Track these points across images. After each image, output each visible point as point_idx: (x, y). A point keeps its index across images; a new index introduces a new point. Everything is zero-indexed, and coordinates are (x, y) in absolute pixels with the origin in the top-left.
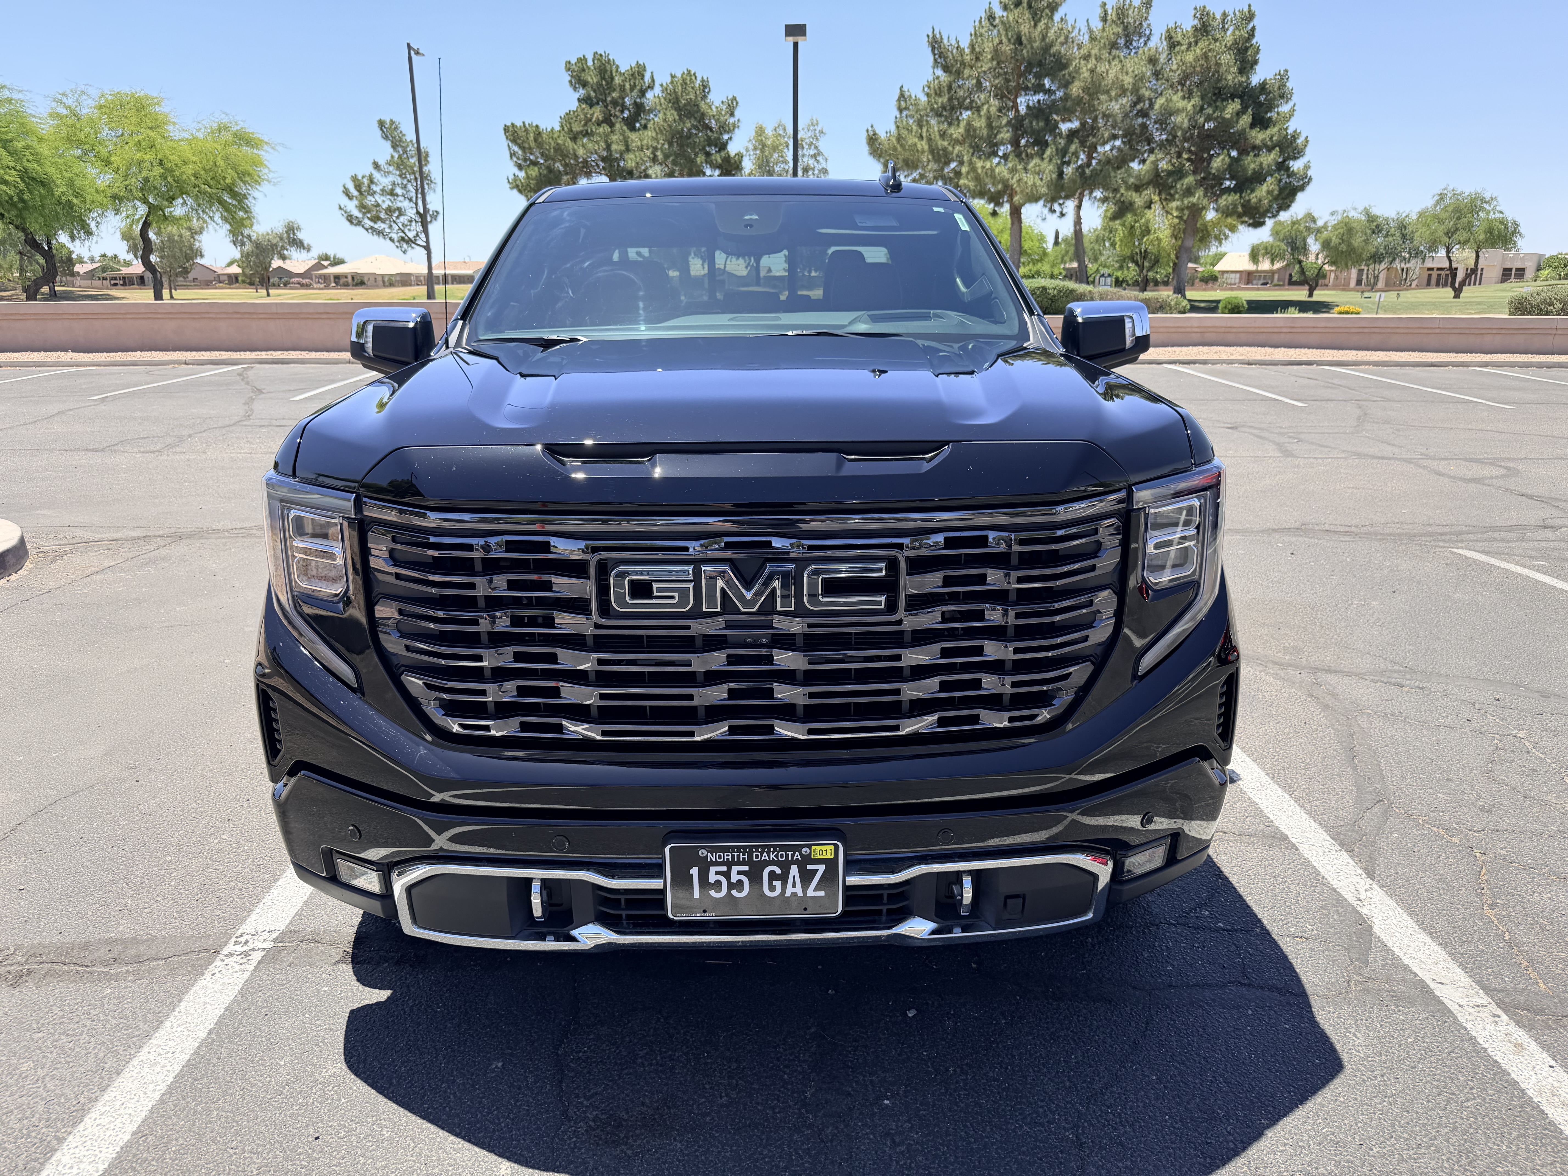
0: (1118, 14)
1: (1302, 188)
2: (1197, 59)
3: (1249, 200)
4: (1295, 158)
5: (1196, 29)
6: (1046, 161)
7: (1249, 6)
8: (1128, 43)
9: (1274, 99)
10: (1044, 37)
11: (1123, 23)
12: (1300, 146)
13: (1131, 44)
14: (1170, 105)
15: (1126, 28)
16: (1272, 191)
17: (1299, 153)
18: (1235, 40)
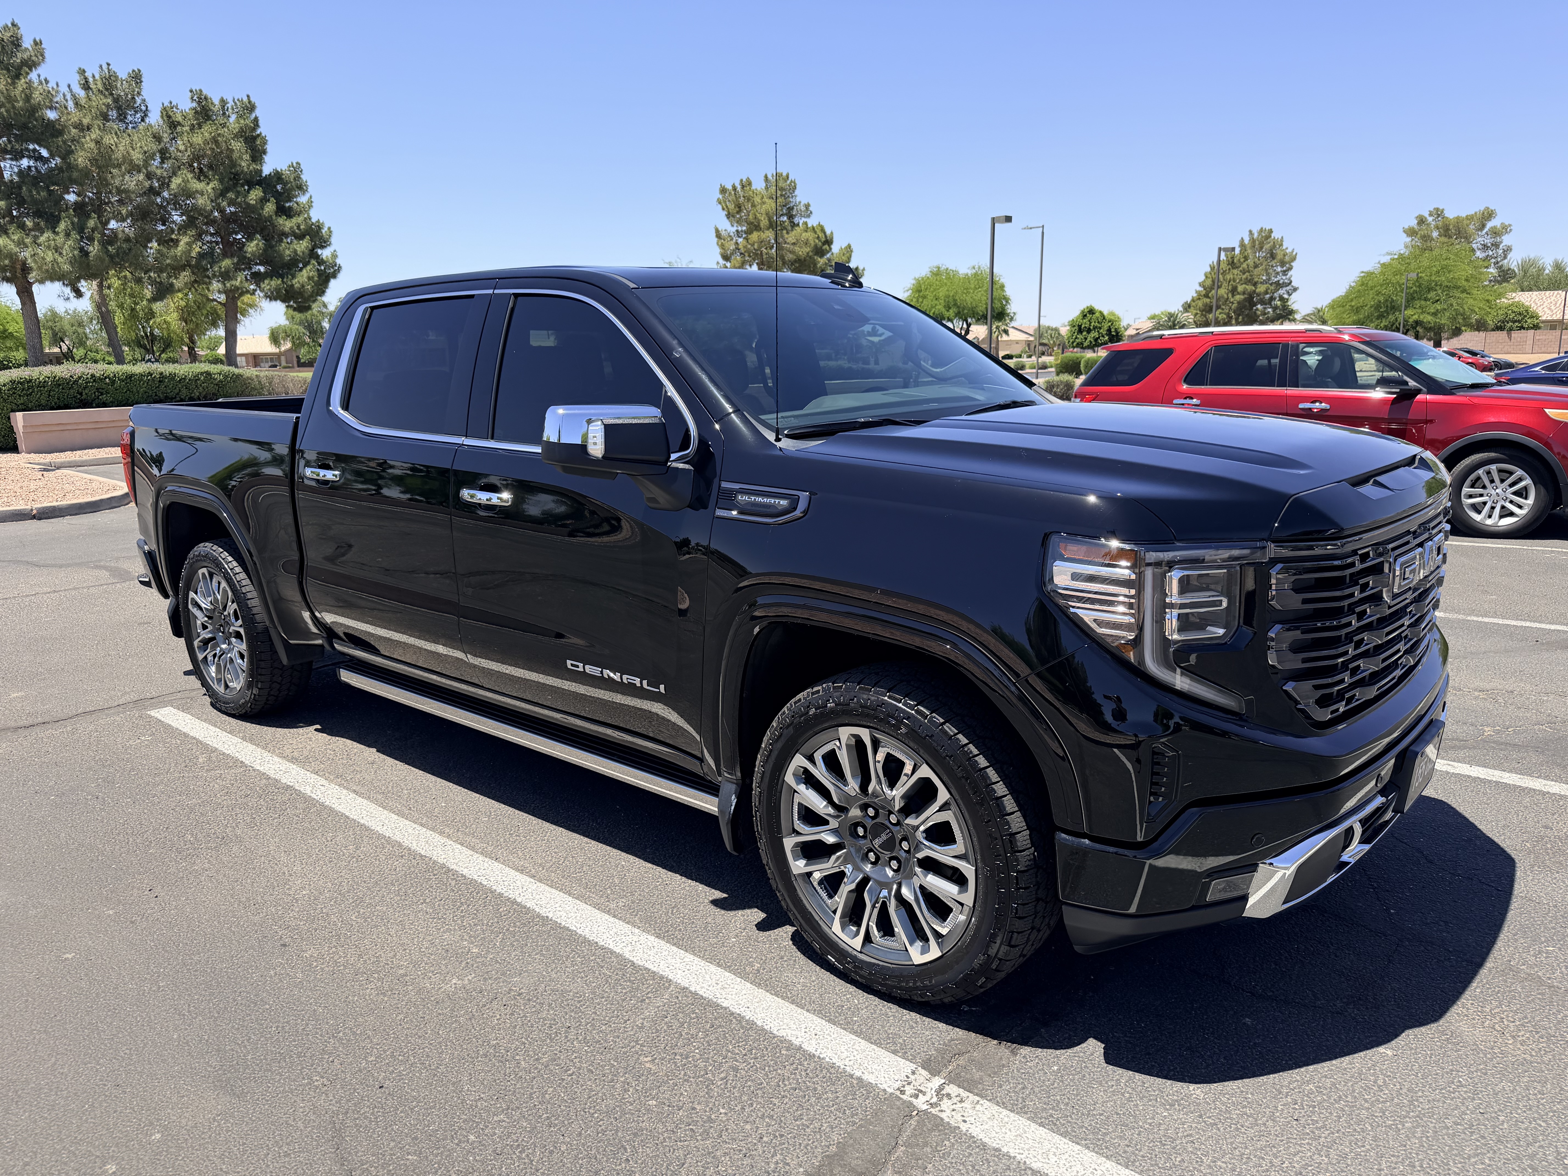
0: (105, 84)
1: (334, 275)
2: (206, 142)
3: (292, 285)
4: (322, 247)
5: (196, 112)
6: (62, 235)
7: (248, 96)
8: (122, 117)
9: (292, 189)
10: (28, 98)
11: (112, 94)
12: (326, 236)
13: (125, 118)
14: (188, 186)
15: (116, 100)
16: (313, 277)
17: (325, 242)
18: (241, 128)
